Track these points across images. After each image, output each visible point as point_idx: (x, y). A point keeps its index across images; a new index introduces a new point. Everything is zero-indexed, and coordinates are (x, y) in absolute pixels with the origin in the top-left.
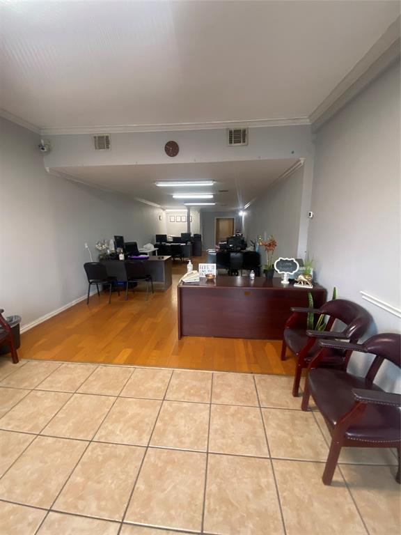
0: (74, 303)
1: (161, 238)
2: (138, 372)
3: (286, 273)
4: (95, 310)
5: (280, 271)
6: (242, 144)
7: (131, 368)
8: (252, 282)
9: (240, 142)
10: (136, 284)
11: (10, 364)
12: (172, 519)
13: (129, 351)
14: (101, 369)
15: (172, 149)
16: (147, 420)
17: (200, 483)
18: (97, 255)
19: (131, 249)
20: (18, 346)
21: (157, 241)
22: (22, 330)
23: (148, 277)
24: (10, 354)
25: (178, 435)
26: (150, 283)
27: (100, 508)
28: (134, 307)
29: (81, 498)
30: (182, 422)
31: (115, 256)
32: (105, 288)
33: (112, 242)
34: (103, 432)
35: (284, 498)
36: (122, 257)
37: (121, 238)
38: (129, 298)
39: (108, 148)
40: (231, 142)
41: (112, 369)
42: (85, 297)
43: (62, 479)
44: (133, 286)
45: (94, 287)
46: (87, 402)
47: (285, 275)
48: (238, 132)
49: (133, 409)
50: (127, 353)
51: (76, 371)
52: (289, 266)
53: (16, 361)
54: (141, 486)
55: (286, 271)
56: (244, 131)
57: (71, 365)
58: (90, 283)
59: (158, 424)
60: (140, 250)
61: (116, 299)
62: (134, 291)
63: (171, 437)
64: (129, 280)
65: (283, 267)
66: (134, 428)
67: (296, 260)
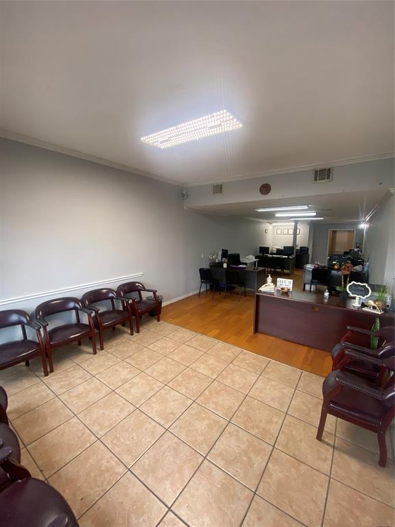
0: (191, 294)
1: (265, 250)
2: (220, 344)
3: (358, 297)
4: (202, 302)
5: (353, 294)
6: (326, 180)
7: (217, 341)
8: (326, 301)
9: (324, 179)
10: (234, 288)
11: (156, 321)
12: (218, 410)
13: (218, 331)
14: (200, 336)
15: (265, 189)
16: (218, 368)
17: (237, 404)
18: (209, 262)
19: (234, 259)
20: (160, 313)
21: (260, 253)
22: (164, 304)
23: (243, 284)
24: (156, 317)
25: (233, 381)
26: (243, 288)
27: (186, 392)
28: (228, 305)
29: (180, 386)
30: (238, 377)
31: (221, 264)
32: (211, 287)
33: (220, 253)
34: (194, 365)
35: (284, 432)
36: (225, 266)
37: (227, 251)
38: (225, 297)
39: (221, 192)
40: (316, 180)
41: (205, 338)
42: (197, 292)
43: (173, 376)
44: (230, 290)
45: (204, 285)
46: (189, 349)
47: (357, 298)
48: (322, 171)
49: (211, 361)
50: (216, 332)
51: (186, 333)
52: (362, 291)
53: (158, 321)
54: (207, 392)
55: (358, 295)
56: (329, 170)
57: (184, 330)
58: (202, 282)
59: (224, 373)
60: (242, 260)
61: (217, 296)
62: (231, 293)
63: (229, 380)
64: (227, 284)
65: (355, 290)
66: (210, 369)
67: (369, 285)
